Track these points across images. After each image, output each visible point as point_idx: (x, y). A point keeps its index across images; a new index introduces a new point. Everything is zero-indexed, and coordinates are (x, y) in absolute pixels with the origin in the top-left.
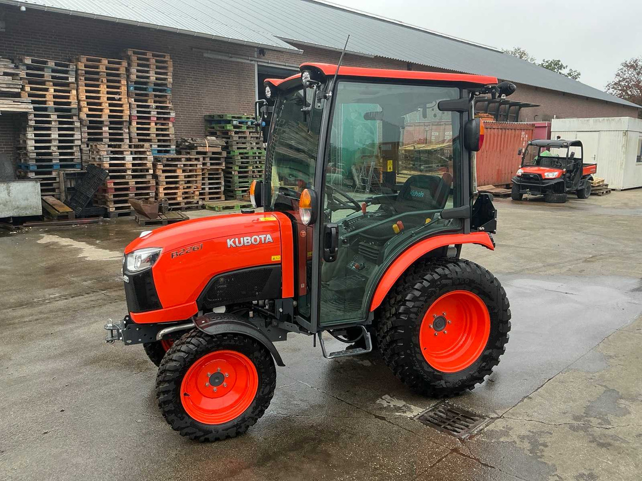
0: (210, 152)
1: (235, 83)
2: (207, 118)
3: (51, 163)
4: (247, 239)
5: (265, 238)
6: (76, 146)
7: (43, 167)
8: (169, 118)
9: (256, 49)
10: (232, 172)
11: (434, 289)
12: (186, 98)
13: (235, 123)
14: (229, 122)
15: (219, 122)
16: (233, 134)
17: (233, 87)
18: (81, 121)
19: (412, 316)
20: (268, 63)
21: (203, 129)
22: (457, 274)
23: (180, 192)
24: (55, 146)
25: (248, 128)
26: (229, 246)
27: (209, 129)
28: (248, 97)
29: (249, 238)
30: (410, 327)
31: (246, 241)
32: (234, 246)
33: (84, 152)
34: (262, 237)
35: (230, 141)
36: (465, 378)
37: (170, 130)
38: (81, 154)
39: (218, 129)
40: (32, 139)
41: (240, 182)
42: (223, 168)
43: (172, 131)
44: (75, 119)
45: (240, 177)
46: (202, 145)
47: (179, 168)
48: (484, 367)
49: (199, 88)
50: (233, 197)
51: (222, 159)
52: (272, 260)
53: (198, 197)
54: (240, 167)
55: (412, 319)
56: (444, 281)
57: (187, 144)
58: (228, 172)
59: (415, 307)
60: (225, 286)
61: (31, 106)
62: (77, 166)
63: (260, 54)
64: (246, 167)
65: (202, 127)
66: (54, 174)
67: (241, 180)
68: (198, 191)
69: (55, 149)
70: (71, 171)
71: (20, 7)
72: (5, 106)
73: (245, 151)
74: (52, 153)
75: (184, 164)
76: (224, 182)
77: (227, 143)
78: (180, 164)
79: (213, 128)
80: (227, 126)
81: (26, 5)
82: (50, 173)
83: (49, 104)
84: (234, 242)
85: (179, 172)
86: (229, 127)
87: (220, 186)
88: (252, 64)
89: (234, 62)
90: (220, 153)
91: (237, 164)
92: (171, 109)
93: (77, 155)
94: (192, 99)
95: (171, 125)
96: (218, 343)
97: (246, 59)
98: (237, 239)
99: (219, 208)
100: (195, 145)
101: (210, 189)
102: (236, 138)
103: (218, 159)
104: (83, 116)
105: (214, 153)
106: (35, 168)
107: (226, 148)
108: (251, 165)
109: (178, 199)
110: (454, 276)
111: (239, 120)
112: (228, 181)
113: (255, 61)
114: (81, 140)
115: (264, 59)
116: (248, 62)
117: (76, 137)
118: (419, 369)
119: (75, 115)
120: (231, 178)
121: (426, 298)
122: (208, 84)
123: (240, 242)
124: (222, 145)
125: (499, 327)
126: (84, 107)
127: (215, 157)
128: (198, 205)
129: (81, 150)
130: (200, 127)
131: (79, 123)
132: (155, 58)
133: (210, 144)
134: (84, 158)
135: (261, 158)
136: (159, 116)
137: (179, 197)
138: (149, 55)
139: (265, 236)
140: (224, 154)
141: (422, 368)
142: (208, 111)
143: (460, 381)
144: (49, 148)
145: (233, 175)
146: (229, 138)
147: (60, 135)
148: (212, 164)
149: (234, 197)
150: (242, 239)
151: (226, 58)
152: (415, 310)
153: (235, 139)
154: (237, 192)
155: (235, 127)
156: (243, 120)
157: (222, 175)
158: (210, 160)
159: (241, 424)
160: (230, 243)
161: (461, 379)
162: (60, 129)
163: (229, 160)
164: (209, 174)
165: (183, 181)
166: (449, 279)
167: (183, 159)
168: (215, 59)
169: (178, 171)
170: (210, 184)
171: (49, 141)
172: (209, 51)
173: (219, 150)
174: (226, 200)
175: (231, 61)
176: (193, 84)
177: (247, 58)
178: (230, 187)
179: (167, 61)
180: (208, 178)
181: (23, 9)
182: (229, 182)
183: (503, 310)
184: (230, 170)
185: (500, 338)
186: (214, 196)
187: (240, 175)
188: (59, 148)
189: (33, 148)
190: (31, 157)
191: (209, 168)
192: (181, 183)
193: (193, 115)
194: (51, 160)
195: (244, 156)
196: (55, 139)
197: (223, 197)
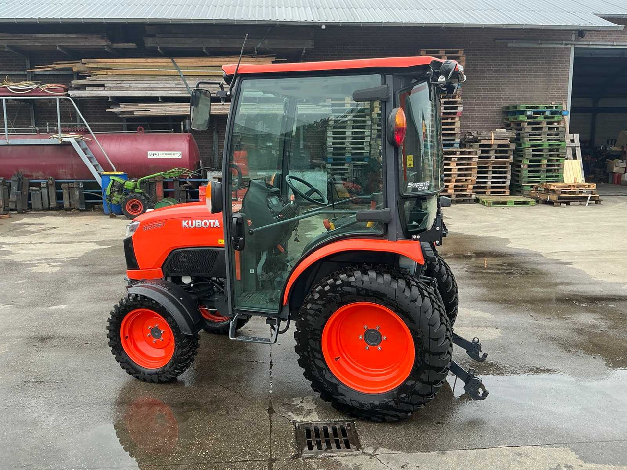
0: (496, 145)
1: (544, 70)
2: (504, 110)
3: (344, 157)
4: (199, 222)
5: (214, 223)
6: (367, 142)
7: (338, 160)
8: (456, 112)
9: (574, 32)
10: (521, 166)
11: (333, 294)
12: (484, 91)
13: (529, 113)
14: (523, 112)
15: (514, 113)
16: (526, 125)
17: (541, 75)
18: (372, 119)
19: (309, 317)
20: (589, 45)
21: (500, 121)
22: (363, 283)
23: (451, 185)
24: (349, 142)
25: (545, 118)
26: (183, 226)
27: (505, 121)
28: (558, 85)
29: (200, 221)
30: (307, 329)
31: (197, 224)
32: (187, 227)
33: (372, 147)
34: (212, 221)
35: (522, 133)
36: (377, 403)
37: (456, 124)
38: (370, 148)
39: (513, 120)
40: (331, 136)
41: (529, 177)
42: (511, 161)
43: (458, 124)
44: (368, 118)
45: (529, 171)
46: (487, 138)
47: (452, 161)
48: (404, 398)
49: (499, 79)
50: (520, 192)
51: (510, 152)
52: (219, 243)
53: (472, 191)
54: (531, 161)
55: (309, 321)
56: (346, 288)
57: (471, 137)
58: (516, 166)
59: (312, 309)
60: (185, 260)
61: (330, 109)
62: (366, 159)
63: (579, 36)
64: (539, 161)
65: (499, 119)
66: (346, 166)
67: (531, 174)
68: (471, 184)
69: (348, 144)
70: (359, 163)
71: (321, 26)
72: (310, 110)
73: (539, 143)
74: (346, 148)
75: (458, 158)
76: (511, 176)
77: (518, 135)
78: (454, 158)
79: (508, 119)
80: (519, 117)
81: (325, 23)
82: (343, 165)
83: (347, 106)
84: (188, 223)
85: (453, 166)
86: (522, 118)
87: (506, 180)
88: (567, 48)
89: (544, 48)
90: (507, 146)
91: (526, 157)
92: (460, 103)
93: (367, 149)
94: (490, 91)
95: (457, 119)
96: (141, 302)
97: (559, 44)
98: (190, 221)
99: (489, 203)
100: (479, 138)
101: (493, 182)
102: (528, 129)
103: (506, 152)
104: (375, 115)
105: (499, 146)
106: (331, 161)
107: (517, 140)
108: (545, 158)
109: (449, 191)
110: (359, 285)
111: (535, 110)
112: (516, 176)
113: (571, 44)
114: (371, 137)
115: (583, 41)
116: (563, 46)
117: (366, 134)
118: (319, 376)
119: (368, 115)
120: (520, 172)
121: (324, 302)
122: (509, 75)
123: (192, 225)
124: (511, 138)
125: (424, 357)
126: (376, 107)
127: (502, 150)
128: (470, 198)
129: (370, 145)
130: (497, 119)
131: (371, 122)
132: (447, 55)
133: (499, 136)
134: (372, 152)
135: (560, 150)
136: (446, 111)
137: (451, 189)
138: (442, 53)
139: (214, 221)
140: (513, 147)
141: (323, 376)
142: (507, 103)
143: (370, 404)
144: (343, 143)
145: (522, 169)
146: (521, 130)
147: (352, 133)
148: (496, 157)
149: (522, 192)
150: (194, 221)
151: (536, 45)
152: (312, 312)
153: (526, 130)
154: (525, 187)
155: (529, 117)
156: (540, 110)
157: (509, 169)
158: (495, 153)
159: (161, 374)
160: (184, 223)
161: (371, 402)
162: (353, 127)
163: (519, 153)
164: (494, 168)
165: (456, 174)
166: (352, 286)
167: (457, 153)
168: (521, 48)
169: (451, 164)
170: (493, 178)
171: (344, 138)
172: (514, 41)
173: (507, 142)
174: (510, 195)
175: (541, 48)
176: (493, 76)
177: (561, 42)
178: (518, 181)
179: (461, 56)
180: (493, 171)
181: (324, 27)
182: (518, 176)
183: (429, 338)
184: (520, 164)
185: (426, 371)
186: (497, 190)
187: (530, 169)
188: (352, 143)
189: (331, 144)
190: (328, 151)
191: (494, 161)
192: (453, 176)
193: (489, 107)
194: (344, 154)
195: (537, 149)
196: (349, 136)
197: (508, 192)
